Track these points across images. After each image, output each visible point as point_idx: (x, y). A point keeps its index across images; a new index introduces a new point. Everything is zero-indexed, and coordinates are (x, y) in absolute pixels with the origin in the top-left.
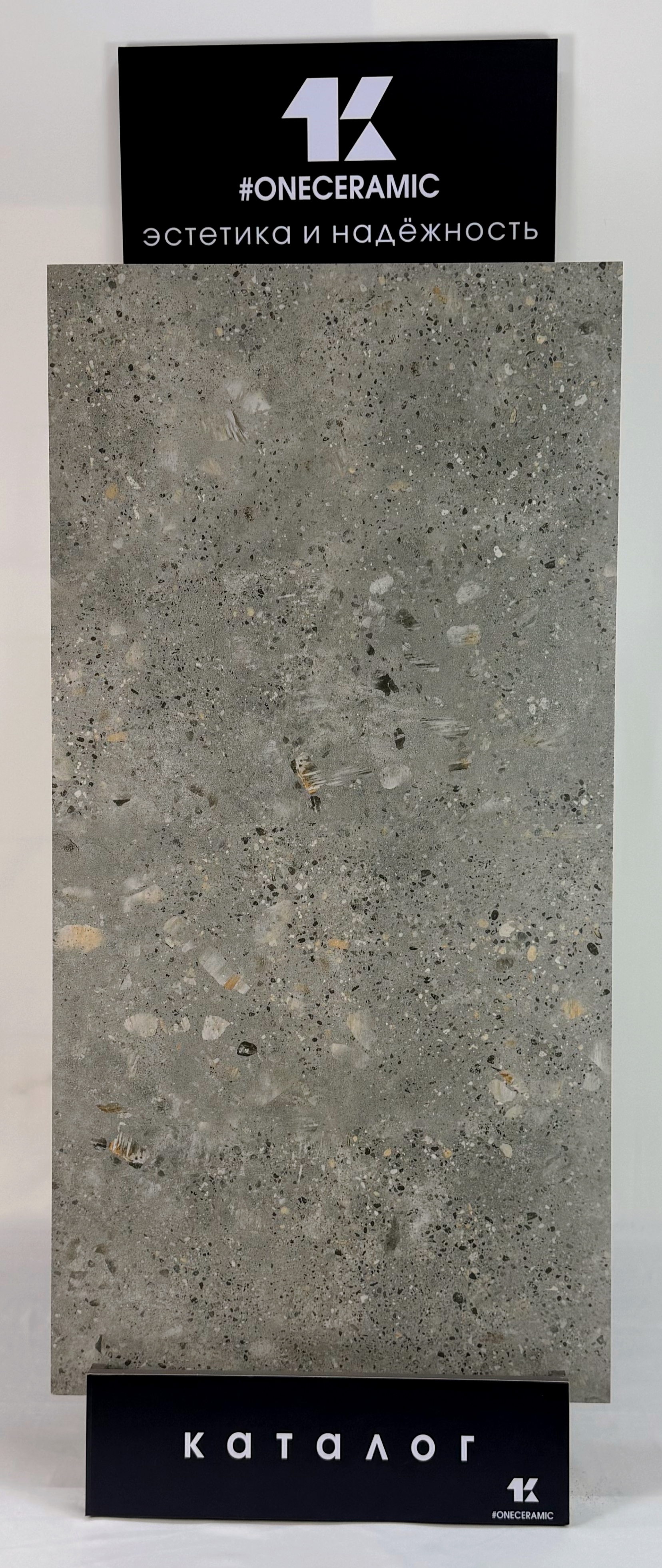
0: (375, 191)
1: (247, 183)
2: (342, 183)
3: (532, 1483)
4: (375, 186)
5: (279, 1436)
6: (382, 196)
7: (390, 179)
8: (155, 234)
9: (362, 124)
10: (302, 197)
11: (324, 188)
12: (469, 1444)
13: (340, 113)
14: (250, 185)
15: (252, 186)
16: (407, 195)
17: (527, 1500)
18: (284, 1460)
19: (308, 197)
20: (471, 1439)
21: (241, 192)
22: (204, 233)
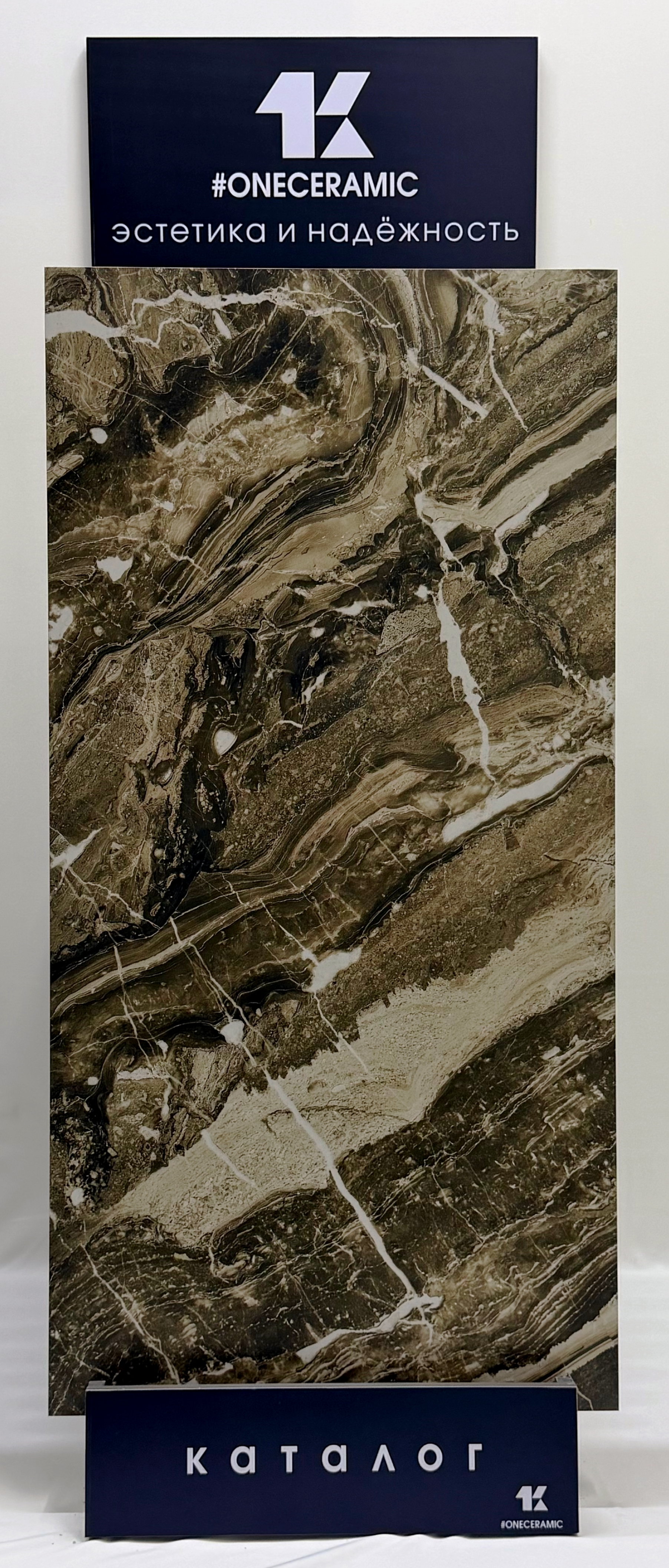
0: (352, 189)
1: (220, 179)
2: (318, 180)
3: (541, 1490)
4: (352, 184)
5: (284, 1449)
6: (359, 194)
7: (368, 176)
8: (124, 230)
9: (339, 120)
10: (277, 194)
11: (299, 185)
12: (476, 1452)
13: (316, 110)
14: (223, 181)
15: (225, 182)
16: (384, 194)
17: (537, 1508)
18: (290, 1474)
19: (283, 195)
20: (479, 1447)
21: (213, 188)
22: (176, 230)
